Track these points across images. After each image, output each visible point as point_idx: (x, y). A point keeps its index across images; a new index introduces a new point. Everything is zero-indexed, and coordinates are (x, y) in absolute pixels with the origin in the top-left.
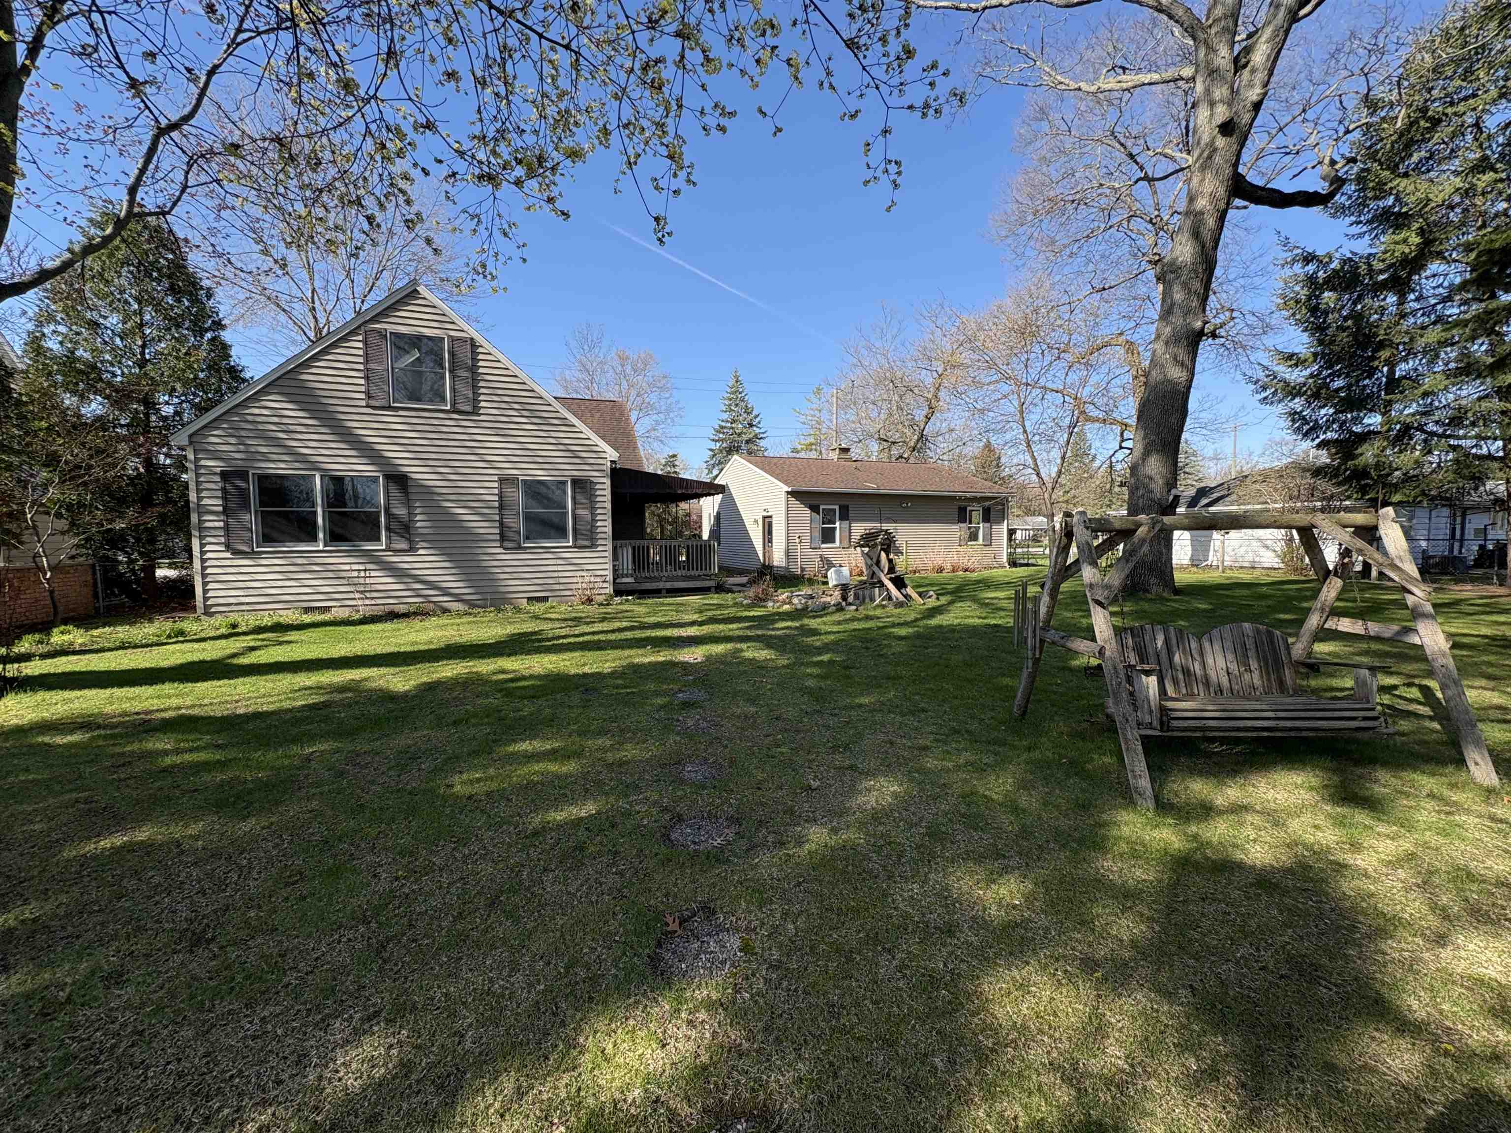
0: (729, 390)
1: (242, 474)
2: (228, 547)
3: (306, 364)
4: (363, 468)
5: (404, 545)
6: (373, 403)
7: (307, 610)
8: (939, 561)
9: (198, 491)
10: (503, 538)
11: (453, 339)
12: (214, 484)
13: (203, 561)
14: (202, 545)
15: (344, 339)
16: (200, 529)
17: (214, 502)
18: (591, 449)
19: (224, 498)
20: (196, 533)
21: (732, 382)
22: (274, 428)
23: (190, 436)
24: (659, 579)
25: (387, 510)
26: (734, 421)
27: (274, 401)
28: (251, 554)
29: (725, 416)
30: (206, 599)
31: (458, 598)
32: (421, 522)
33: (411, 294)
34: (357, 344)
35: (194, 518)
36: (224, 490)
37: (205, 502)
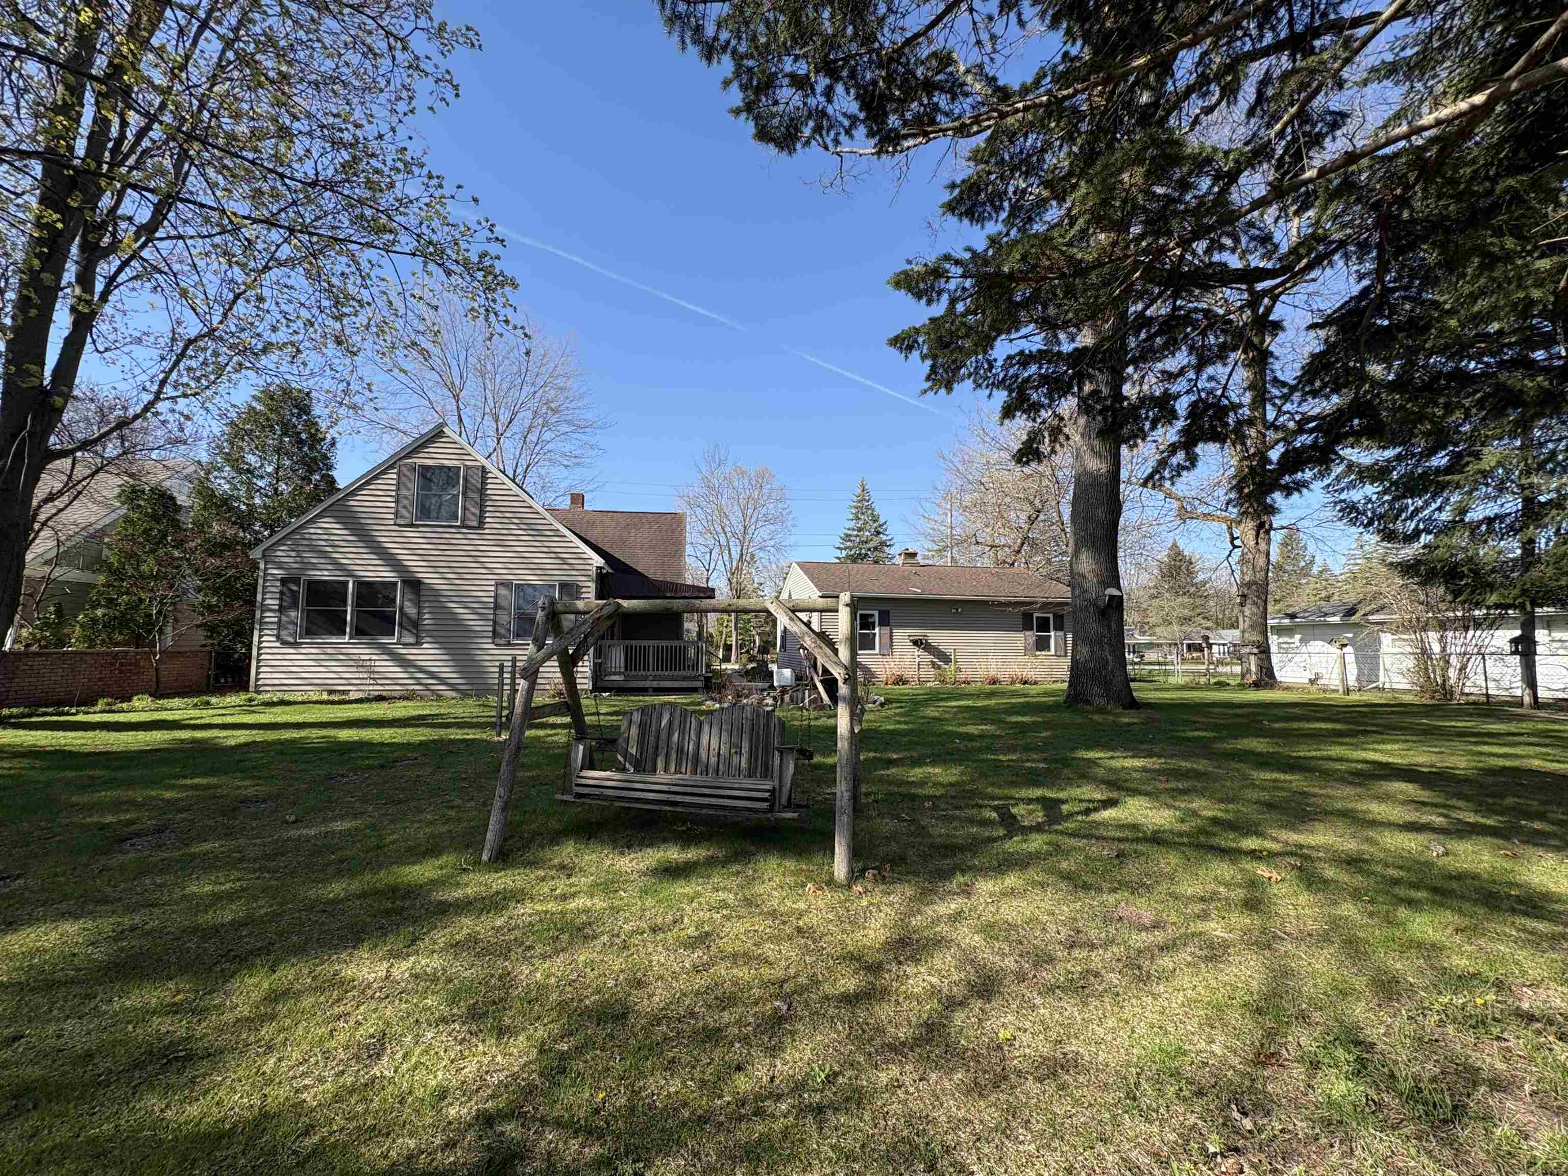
0: (855, 499)
1: (296, 580)
2: (278, 637)
4: (387, 575)
5: (412, 640)
6: (400, 521)
7: (330, 692)
8: (993, 673)
9: (264, 593)
10: (495, 634)
11: (468, 468)
12: (276, 587)
13: (259, 648)
14: (260, 636)
15: (383, 472)
16: (261, 624)
17: (272, 602)
18: (579, 556)
19: (281, 599)
20: (257, 626)
21: (859, 491)
22: (325, 544)
23: (264, 551)
24: (645, 678)
25: (401, 609)
26: (860, 530)
28: (295, 645)
29: (852, 524)
30: (257, 679)
31: (453, 687)
32: (427, 620)
33: (437, 434)
34: (393, 475)
35: (258, 614)
36: (282, 593)
37: (268, 602)
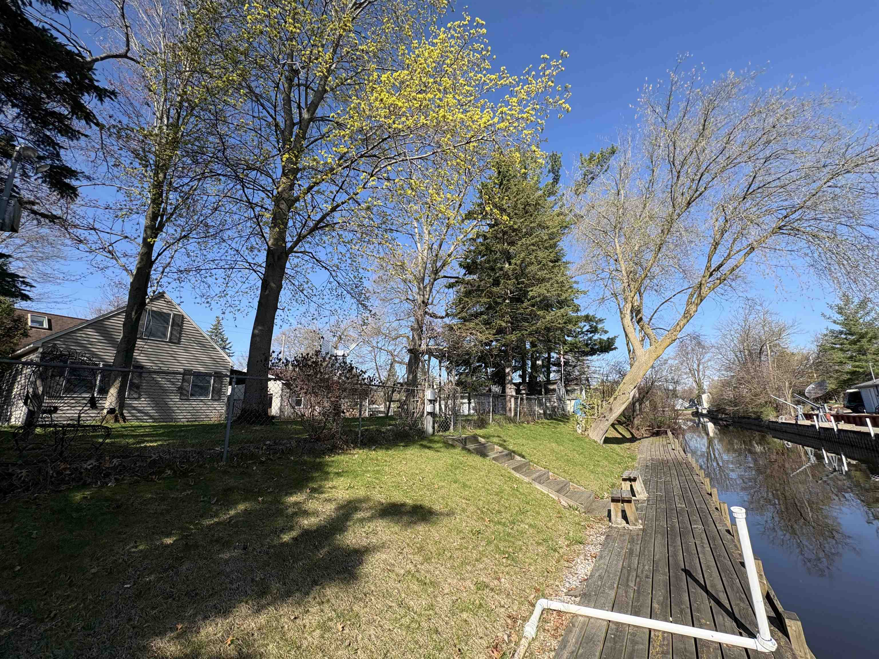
0: (212, 327)
3: (108, 318)
10: (181, 395)
11: (175, 315)
22: (85, 342)
23: (43, 343)
25: (131, 380)
27: (90, 332)
32: (145, 386)
